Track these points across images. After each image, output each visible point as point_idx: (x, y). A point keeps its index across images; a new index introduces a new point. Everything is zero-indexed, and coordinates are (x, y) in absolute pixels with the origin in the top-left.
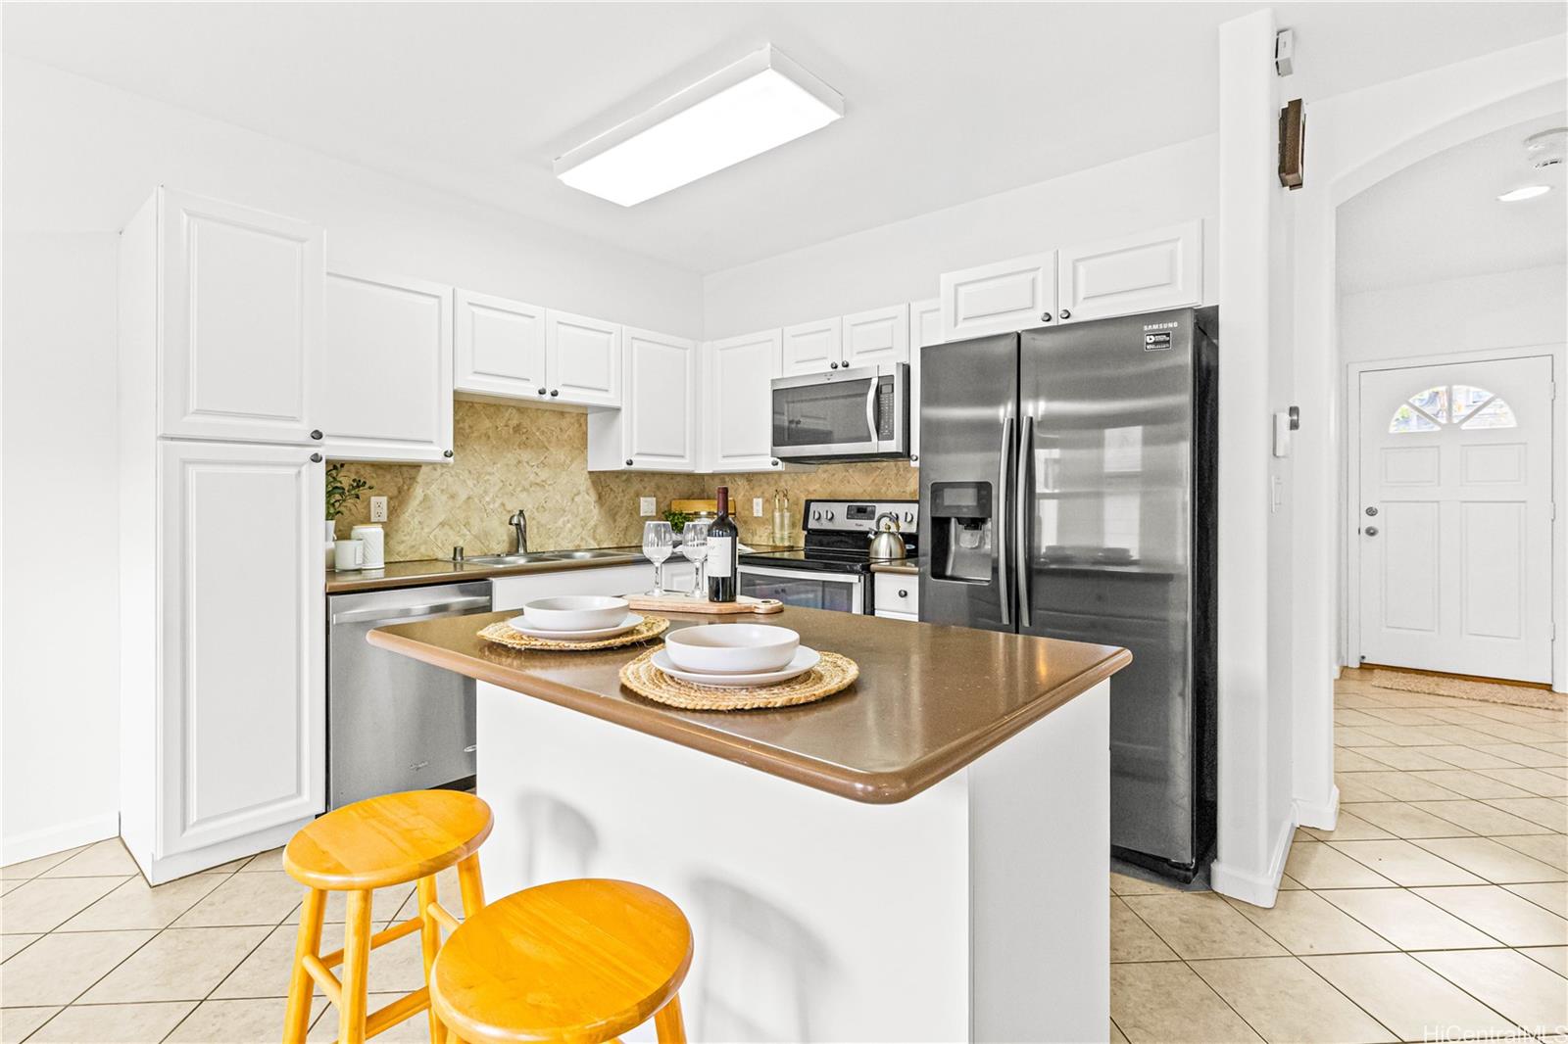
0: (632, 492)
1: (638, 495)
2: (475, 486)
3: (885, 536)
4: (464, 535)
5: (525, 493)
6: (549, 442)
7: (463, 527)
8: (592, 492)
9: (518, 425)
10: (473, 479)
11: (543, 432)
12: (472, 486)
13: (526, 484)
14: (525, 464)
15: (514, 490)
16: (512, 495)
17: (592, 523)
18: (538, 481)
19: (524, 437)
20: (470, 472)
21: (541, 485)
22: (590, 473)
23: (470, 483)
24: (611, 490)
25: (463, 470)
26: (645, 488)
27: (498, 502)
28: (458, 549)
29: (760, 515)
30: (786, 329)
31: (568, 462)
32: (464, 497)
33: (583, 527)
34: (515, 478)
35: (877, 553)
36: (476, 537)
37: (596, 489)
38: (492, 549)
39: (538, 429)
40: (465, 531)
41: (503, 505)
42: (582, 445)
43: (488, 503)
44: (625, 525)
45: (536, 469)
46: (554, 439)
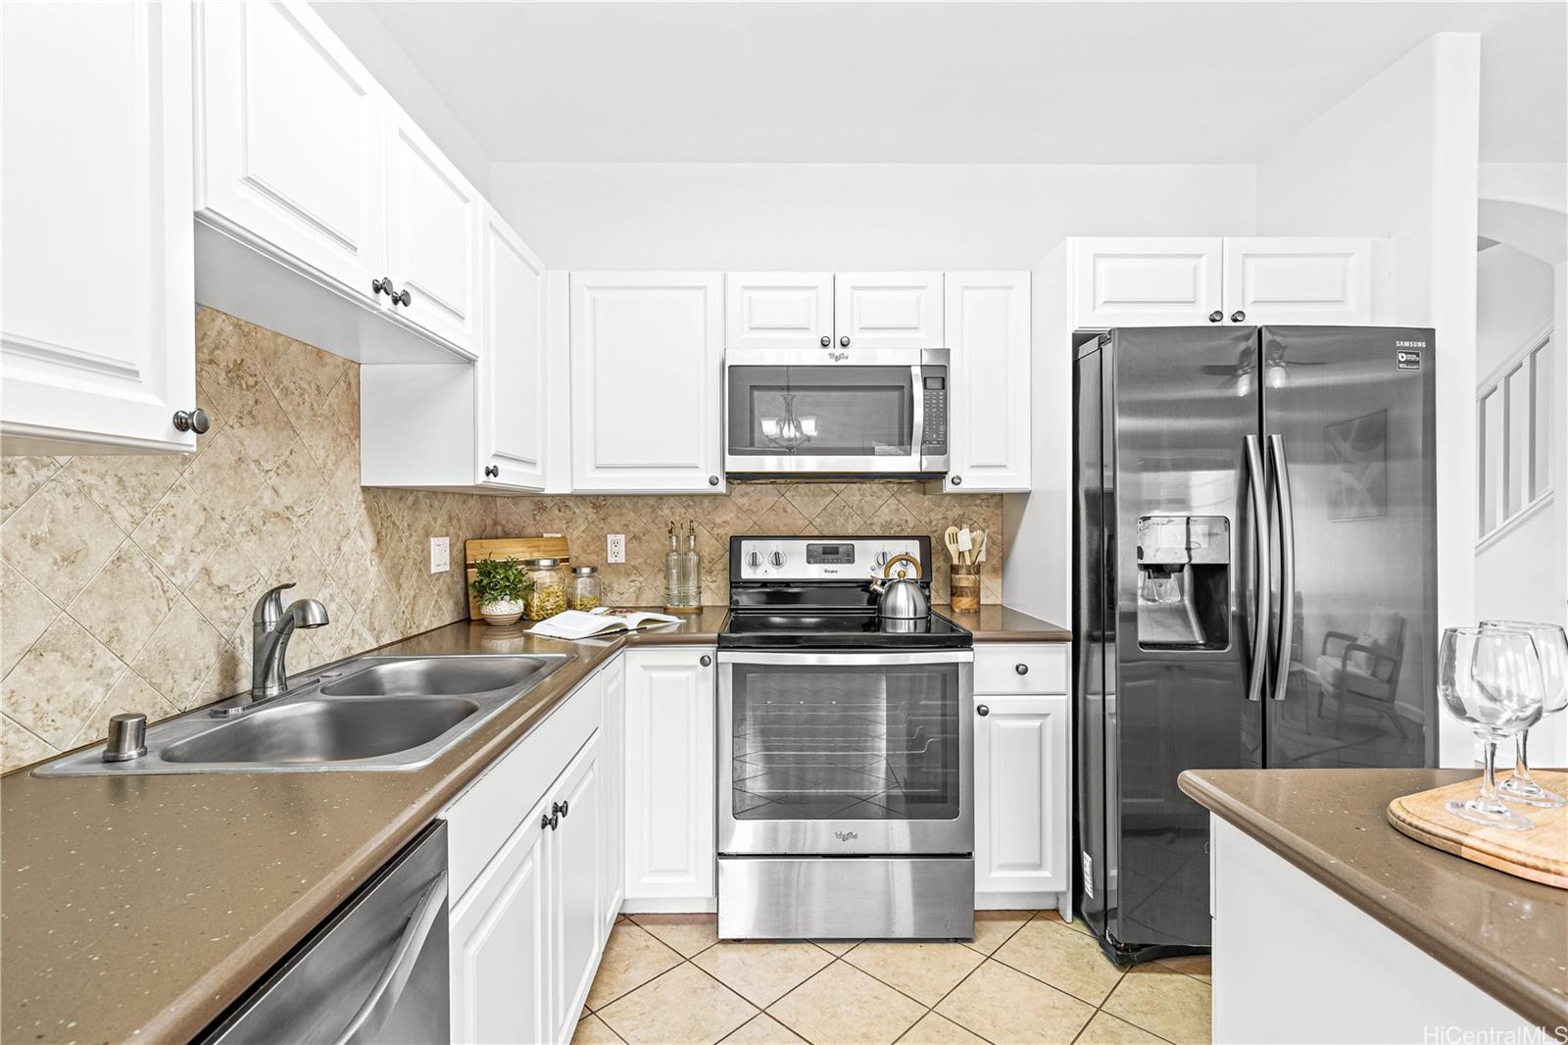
0: (419, 526)
1: (427, 534)
2: (135, 523)
3: (902, 588)
4: (105, 672)
5: (253, 538)
6: (299, 417)
7: (100, 649)
8: (368, 530)
9: (239, 365)
10: (131, 503)
11: (286, 391)
12: (125, 524)
13: (255, 515)
14: (253, 466)
15: (231, 532)
16: (227, 545)
17: (369, 596)
18: (279, 509)
19: (250, 398)
20: (120, 480)
21: (284, 516)
22: (365, 489)
23: (122, 515)
24: (394, 523)
25: (102, 476)
26: (435, 519)
27: (196, 565)
28: (131, 723)
29: (621, 559)
30: (731, 275)
31: (330, 465)
32: (101, 553)
33: (354, 606)
34: (231, 502)
35: (894, 610)
36: (139, 672)
37: (374, 524)
38: (183, 695)
39: (278, 382)
40: (107, 659)
41: (206, 571)
42: (351, 430)
43: (172, 571)
44: (412, 593)
45: (274, 480)
46: (305, 410)
